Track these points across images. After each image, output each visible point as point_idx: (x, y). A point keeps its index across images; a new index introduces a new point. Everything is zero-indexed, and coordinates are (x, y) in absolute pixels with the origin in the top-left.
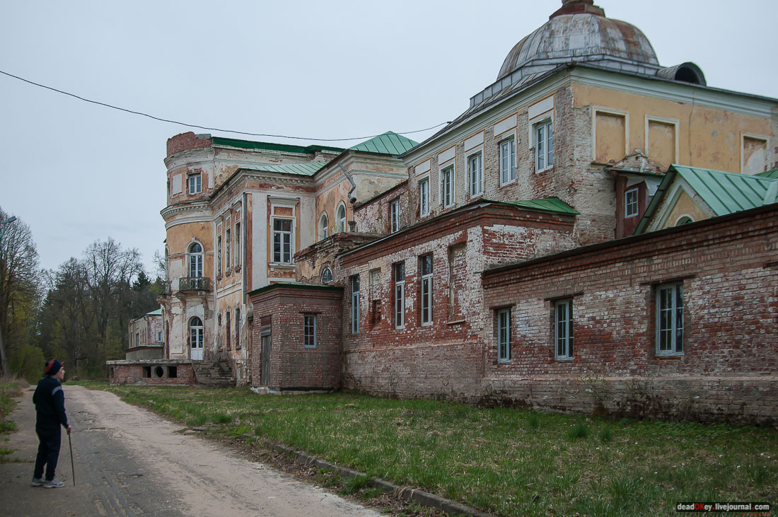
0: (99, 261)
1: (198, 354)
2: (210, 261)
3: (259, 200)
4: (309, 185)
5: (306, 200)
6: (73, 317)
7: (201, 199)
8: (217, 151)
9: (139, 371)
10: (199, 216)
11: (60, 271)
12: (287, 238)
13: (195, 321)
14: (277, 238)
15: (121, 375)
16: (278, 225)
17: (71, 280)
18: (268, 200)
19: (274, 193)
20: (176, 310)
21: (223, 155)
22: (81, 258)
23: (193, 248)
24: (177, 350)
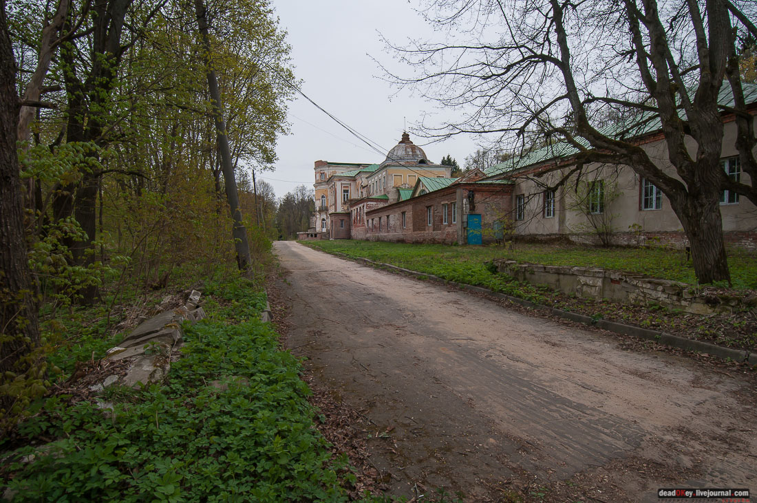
0: (299, 194)
1: (324, 230)
2: (327, 201)
3: (338, 184)
4: (353, 179)
5: (352, 183)
6: (289, 216)
7: (325, 182)
8: (329, 167)
9: (306, 236)
10: (324, 187)
11: (284, 198)
12: (347, 195)
13: (324, 220)
14: (344, 195)
15: (301, 237)
16: (345, 191)
17: (289, 201)
18: (341, 184)
19: (343, 182)
20: (318, 216)
21: (331, 168)
22: (292, 192)
23: (323, 197)
24: (318, 229)
